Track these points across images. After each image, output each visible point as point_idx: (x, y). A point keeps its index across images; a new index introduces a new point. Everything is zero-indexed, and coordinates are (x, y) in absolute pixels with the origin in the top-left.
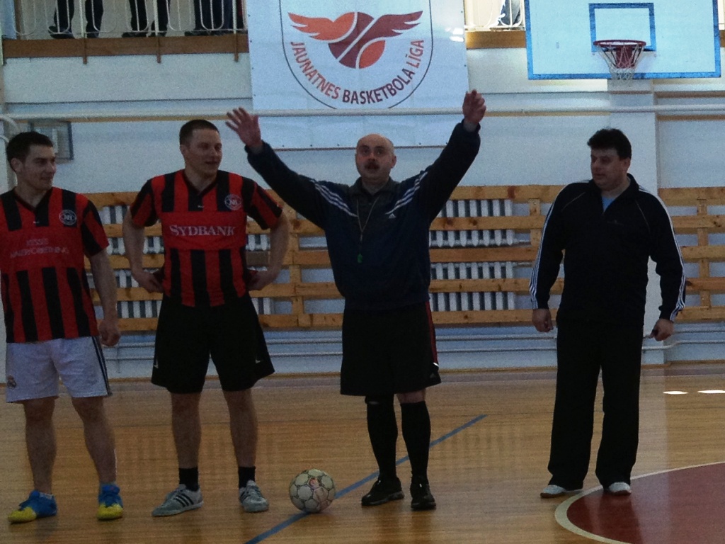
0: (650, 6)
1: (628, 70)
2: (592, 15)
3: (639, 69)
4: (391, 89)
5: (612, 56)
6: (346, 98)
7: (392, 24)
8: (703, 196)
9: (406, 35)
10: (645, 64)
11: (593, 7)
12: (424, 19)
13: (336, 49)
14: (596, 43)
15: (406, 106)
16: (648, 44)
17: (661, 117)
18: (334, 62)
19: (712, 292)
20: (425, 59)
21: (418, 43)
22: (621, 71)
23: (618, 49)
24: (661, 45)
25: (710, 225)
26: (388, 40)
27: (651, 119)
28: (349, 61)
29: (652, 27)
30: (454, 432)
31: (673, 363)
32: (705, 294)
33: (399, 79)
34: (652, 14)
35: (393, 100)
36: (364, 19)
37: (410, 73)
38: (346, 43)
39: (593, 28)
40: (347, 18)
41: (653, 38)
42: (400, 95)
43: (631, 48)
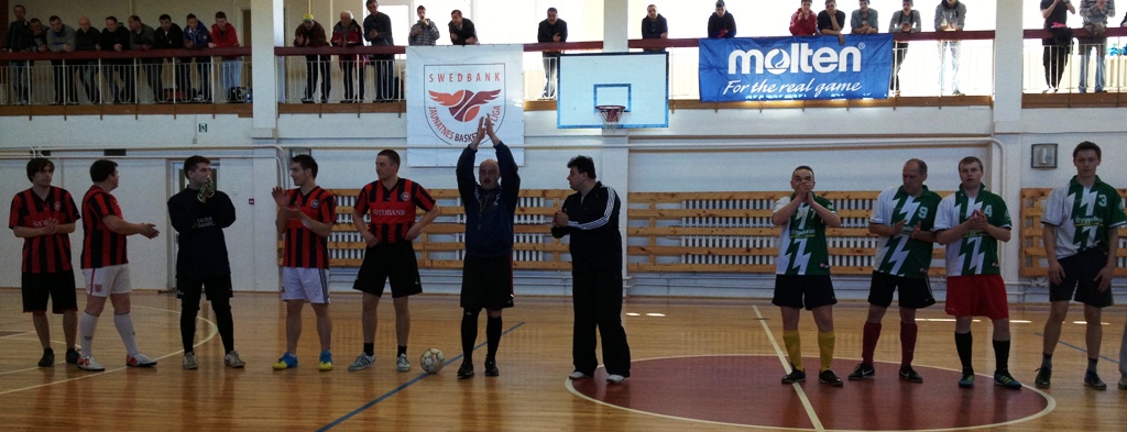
0: (629, 86)
1: (614, 123)
2: (595, 91)
3: (620, 123)
5: (605, 114)
6: (457, 139)
7: (483, 97)
8: (654, 197)
9: (491, 103)
10: (624, 120)
11: (596, 86)
12: (501, 94)
13: (453, 111)
14: (597, 108)
16: (627, 108)
17: (631, 151)
18: (451, 118)
19: (657, 255)
20: (500, 116)
21: (498, 108)
22: (610, 123)
23: (609, 111)
24: (633, 109)
26: (481, 106)
27: (626, 151)
28: (459, 118)
29: (630, 98)
30: (508, 331)
31: (632, 296)
32: (652, 256)
34: (630, 91)
36: (469, 94)
38: (458, 107)
39: (595, 98)
40: (460, 93)
41: (629, 104)
43: (616, 110)
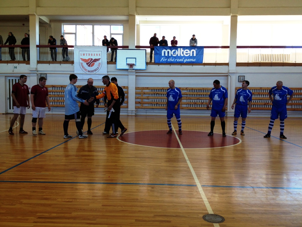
0: (136, 58)
1: (132, 68)
4: (95, 70)
6: (88, 71)
7: (96, 60)
8: (142, 88)
9: (98, 62)
10: (135, 67)
11: (127, 58)
12: (101, 60)
13: (87, 64)
14: (127, 64)
15: (97, 73)
16: (135, 64)
17: (136, 76)
18: (87, 66)
19: (143, 104)
20: (101, 66)
21: (100, 63)
22: (131, 68)
23: (130, 65)
24: (137, 65)
25: (143, 93)
26: (95, 63)
28: (89, 66)
29: (136, 62)
30: (102, 124)
31: (136, 115)
32: (142, 104)
33: (97, 69)
34: (136, 60)
35: (95, 72)
36: (92, 59)
37: (98, 68)
38: (89, 63)
39: (127, 61)
40: (89, 59)
41: (136, 63)
42: (97, 71)
43: (132, 65)
